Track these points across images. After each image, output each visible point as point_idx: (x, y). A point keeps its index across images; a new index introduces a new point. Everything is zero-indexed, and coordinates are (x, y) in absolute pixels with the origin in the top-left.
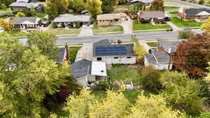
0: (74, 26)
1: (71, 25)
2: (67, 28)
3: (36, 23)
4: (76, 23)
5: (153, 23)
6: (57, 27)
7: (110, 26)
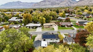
0: (34, 28)
1: (33, 27)
2: (31, 29)
3: (19, 27)
4: (35, 27)
5: (66, 27)
7: (49, 28)
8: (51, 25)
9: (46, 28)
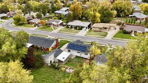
0: (78, 28)
1: (76, 28)
2: (73, 29)
3: (59, 24)
6: (68, 28)
7: (100, 31)
8: (106, 28)
9: (95, 31)
